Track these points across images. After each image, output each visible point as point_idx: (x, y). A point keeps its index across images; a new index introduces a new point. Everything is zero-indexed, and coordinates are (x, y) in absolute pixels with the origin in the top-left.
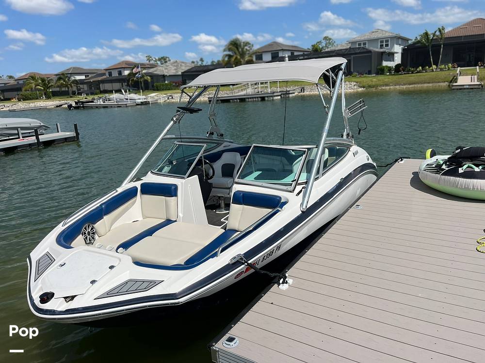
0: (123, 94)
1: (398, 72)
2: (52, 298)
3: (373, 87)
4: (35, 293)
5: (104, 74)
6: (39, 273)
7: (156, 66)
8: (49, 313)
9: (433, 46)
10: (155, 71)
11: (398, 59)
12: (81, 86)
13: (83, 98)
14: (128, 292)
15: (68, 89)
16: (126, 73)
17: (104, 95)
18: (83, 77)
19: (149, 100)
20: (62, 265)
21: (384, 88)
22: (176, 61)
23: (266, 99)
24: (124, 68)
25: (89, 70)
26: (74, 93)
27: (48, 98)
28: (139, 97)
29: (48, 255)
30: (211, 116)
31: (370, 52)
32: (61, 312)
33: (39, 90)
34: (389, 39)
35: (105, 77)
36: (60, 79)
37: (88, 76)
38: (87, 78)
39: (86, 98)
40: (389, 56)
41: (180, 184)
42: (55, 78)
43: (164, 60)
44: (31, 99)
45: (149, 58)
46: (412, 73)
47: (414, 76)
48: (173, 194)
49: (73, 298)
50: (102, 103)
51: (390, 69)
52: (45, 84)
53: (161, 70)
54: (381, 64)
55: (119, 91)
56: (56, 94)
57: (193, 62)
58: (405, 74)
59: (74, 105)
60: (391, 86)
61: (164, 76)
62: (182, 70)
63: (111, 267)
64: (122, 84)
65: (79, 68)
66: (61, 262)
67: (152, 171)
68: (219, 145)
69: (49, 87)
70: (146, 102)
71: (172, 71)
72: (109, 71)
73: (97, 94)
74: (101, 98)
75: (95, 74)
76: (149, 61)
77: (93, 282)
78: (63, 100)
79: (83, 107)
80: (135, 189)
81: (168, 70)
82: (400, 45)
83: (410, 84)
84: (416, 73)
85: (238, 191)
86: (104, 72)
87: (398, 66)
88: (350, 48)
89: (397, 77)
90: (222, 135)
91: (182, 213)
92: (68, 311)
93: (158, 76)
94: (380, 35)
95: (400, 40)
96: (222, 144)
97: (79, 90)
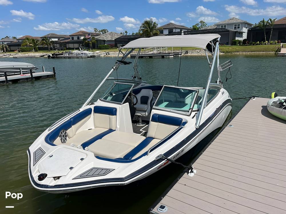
0: (80, 51)
1: (245, 44)
2: (46, 177)
3: (229, 52)
4: (34, 173)
5: (69, 38)
6: (36, 161)
7: (99, 35)
8: (44, 187)
9: (266, 29)
10: (100, 38)
11: (245, 36)
12: (56, 45)
13: (56, 52)
14: (93, 176)
15: (48, 46)
16: (82, 38)
17: (69, 51)
18: (57, 40)
19: (95, 55)
20: (51, 157)
21: (236, 53)
22: (112, 32)
23: (165, 57)
24: (81, 35)
25: (60, 35)
26: (51, 49)
27: (36, 51)
28: (89, 53)
29: (40, 149)
30: (135, 66)
31: (229, 31)
32: (52, 186)
33: (31, 46)
34: (240, 24)
35: (69, 40)
36: (43, 40)
37: (60, 39)
38: (59, 40)
39: (58, 52)
40: (239, 34)
41: (118, 107)
42: (41, 39)
43: (104, 31)
44: (26, 51)
45: (96, 30)
46: (253, 45)
47: (255, 47)
48: (114, 114)
49: (59, 178)
50: (68, 55)
51: (240, 42)
52: (34, 43)
53: (102, 37)
54: (235, 38)
55: (78, 49)
56: (40, 49)
57: (121, 33)
58: (249, 45)
59: (51, 55)
60: (240, 52)
61: (104, 41)
62: (115, 37)
63: (82, 159)
64: (80, 45)
65: (54, 34)
66: (50, 154)
67: (100, 98)
68: (138, 84)
69: (37, 44)
70: (93, 56)
71: (109, 38)
72: (72, 36)
73: (64, 50)
74: (67, 52)
75: (64, 38)
76: (96, 32)
77: (71, 168)
78: (45, 53)
79: (57, 57)
80: (90, 110)
81: (107, 37)
82: (246, 28)
83: (252, 52)
84: (256, 45)
85: (155, 114)
86: (69, 37)
87: (244, 40)
88: (216, 28)
89: (244, 47)
90: (141, 78)
91: (119, 125)
92: (56, 186)
93: (101, 40)
94: (235, 21)
95: (247, 25)
96: (140, 83)
97: (54, 47)
